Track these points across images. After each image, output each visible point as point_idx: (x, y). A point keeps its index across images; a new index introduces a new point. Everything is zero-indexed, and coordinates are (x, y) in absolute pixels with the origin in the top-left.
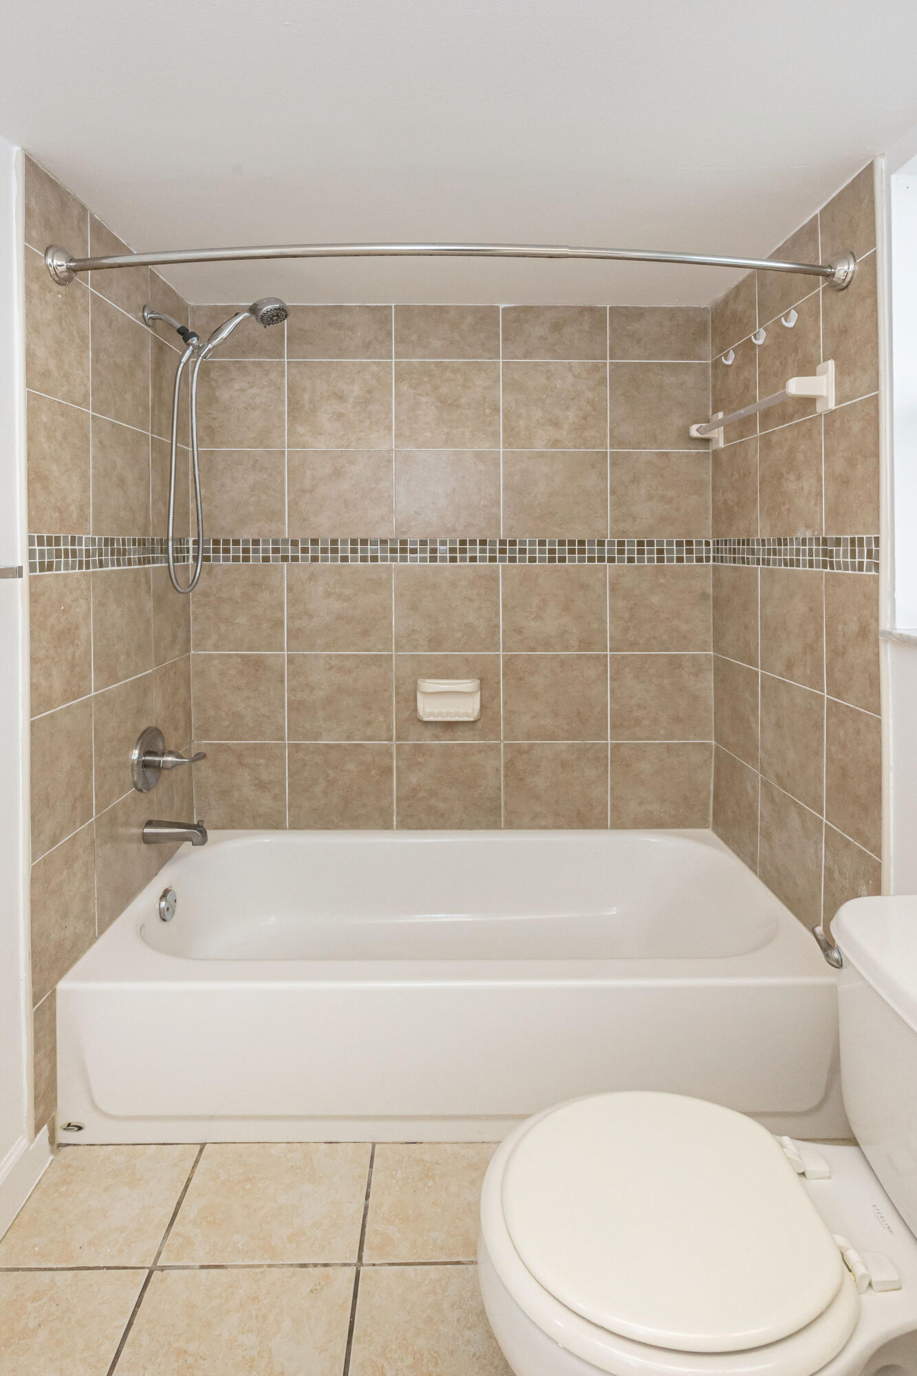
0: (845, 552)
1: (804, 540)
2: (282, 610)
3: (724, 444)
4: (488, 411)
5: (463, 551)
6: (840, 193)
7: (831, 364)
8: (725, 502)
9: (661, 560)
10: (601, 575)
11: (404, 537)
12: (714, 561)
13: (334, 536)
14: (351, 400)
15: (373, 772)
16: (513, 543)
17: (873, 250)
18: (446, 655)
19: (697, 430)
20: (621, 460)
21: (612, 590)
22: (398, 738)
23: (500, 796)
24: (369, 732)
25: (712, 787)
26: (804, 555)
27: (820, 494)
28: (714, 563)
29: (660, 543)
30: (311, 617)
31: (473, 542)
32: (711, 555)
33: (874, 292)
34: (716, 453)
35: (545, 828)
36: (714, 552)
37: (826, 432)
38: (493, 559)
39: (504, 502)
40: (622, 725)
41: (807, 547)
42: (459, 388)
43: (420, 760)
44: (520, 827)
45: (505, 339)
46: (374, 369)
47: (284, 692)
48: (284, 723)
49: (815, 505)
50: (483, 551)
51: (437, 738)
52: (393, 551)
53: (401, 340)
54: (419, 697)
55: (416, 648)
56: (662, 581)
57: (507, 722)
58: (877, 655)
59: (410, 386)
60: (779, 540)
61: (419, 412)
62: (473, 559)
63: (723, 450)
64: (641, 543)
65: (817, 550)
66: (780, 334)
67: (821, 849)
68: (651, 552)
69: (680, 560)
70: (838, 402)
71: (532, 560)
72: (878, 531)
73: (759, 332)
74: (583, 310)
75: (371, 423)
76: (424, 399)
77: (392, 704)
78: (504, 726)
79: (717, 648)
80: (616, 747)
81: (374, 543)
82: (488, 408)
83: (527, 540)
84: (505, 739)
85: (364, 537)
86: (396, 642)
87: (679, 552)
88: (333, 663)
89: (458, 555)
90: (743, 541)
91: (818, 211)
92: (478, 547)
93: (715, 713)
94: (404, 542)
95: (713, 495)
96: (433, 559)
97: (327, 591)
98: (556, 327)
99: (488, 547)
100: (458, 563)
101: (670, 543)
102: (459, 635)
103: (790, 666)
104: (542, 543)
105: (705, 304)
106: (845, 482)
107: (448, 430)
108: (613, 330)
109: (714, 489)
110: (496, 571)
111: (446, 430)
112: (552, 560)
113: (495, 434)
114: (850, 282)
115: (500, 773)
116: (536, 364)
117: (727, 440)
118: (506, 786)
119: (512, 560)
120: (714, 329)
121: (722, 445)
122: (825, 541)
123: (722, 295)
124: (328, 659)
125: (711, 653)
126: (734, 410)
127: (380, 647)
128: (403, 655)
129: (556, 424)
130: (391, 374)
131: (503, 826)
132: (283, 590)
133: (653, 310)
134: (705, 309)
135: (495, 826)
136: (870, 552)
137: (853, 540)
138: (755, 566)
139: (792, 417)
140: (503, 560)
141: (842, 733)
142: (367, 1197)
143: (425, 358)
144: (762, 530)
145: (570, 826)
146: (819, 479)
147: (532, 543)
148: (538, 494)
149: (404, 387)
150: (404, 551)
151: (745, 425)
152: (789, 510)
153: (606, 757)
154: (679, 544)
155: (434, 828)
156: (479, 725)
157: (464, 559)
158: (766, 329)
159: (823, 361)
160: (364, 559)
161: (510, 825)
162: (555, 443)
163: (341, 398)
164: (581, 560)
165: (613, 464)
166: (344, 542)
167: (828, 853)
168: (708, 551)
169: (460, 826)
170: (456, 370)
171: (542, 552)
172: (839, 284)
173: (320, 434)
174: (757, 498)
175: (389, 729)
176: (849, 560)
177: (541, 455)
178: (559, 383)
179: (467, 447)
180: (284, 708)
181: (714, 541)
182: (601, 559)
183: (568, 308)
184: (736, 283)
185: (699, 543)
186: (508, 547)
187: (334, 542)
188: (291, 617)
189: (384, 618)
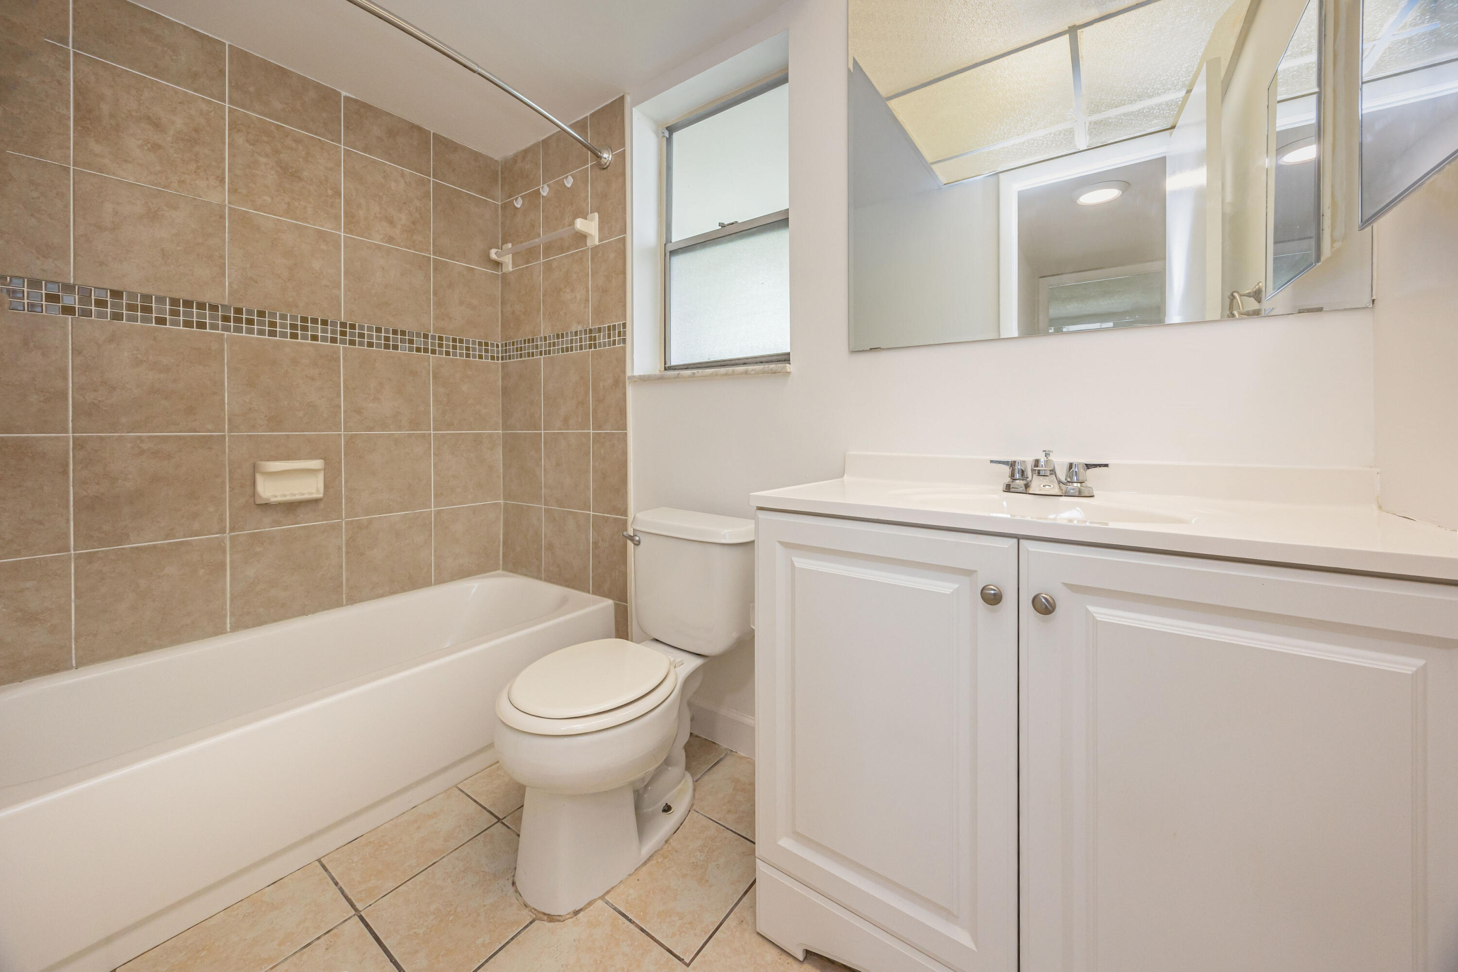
0: (604, 335)
1: (576, 332)
2: (65, 379)
3: (512, 268)
4: (330, 192)
5: (305, 328)
6: (604, 107)
7: (596, 215)
8: (513, 312)
9: (468, 356)
10: (426, 364)
11: (239, 305)
12: (502, 359)
13: (145, 291)
14: (172, 132)
15: (201, 572)
16: (353, 327)
17: (623, 149)
18: (288, 435)
19: (496, 253)
20: (440, 267)
21: (435, 378)
22: (232, 529)
23: (342, 574)
24: (196, 526)
25: (501, 537)
26: (576, 342)
27: (587, 300)
28: (502, 361)
29: (468, 342)
30: (113, 389)
31: (314, 321)
32: (500, 355)
33: (623, 174)
34: (505, 276)
35: (382, 596)
36: (502, 353)
37: (592, 259)
38: (334, 340)
39: (345, 285)
40: (442, 494)
41: (578, 337)
42: (301, 160)
43: (258, 549)
44: (361, 600)
45: (346, 128)
46: (204, 107)
47: (68, 487)
48: (68, 528)
49: (585, 307)
50: (324, 331)
51: (278, 523)
52: (226, 319)
53: (236, 86)
54: (259, 479)
55: (253, 427)
56: (469, 373)
57: (349, 500)
58: (625, 394)
59: (247, 141)
60: (558, 335)
61: (257, 172)
62: (314, 338)
63: (511, 273)
64: (454, 340)
65: (585, 338)
66: (560, 191)
67: (590, 533)
68: (461, 348)
69: (481, 357)
70: (600, 240)
71: (370, 345)
72: (625, 319)
73: (543, 187)
74: (414, 127)
75: (198, 168)
76: (263, 160)
77: (226, 492)
78: (346, 504)
79: (505, 426)
80: (438, 513)
81: (201, 306)
82: (330, 189)
83: (366, 325)
84: (346, 517)
85: (189, 298)
86: (229, 420)
87: (480, 351)
88: (145, 446)
89: (299, 332)
90: (529, 340)
91: (588, 114)
92: (319, 326)
93: (503, 478)
94: (238, 311)
95: (502, 308)
96: (273, 334)
97: (137, 358)
98: (392, 133)
99: (329, 327)
100: (299, 340)
101: (474, 343)
102: (301, 414)
103: (566, 421)
104: (379, 330)
105: (498, 156)
106: (604, 291)
107: (289, 200)
108: (435, 154)
109: (502, 304)
110: (337, 352)
111: (287, 199)
112: (387, 347)
113: (337, 218)
114: (608, 166)
115: (342, 550)
116: (375, 161)
117: (514, 264)
118: (347, 563)
119: (352, 343)
120: (504, 179)
121: (510, 269)
122: (591, 331)
123: (512, 153)
124: (138, 442)
125: (501, 432)
126: (522, 242)
127: (210, 427)
128: (238, 436)
129: (391, 222)
130: (225, 119)
131: (344, 602)
132: (67, 351)
133: (464, 148)
134: (497, 161)
135: (338, 604)
136: (619, 333)
137: (609, 327)
138: (539, 357)
139: (568, 249)
140: (343, 342)
141: (602, 451)
142: (336, 884)
143: (265, 116)
144: (545, 329)
145: (403, 590)
146: (588, 291)
147: (370, 329)
148: (376, 284)
149: (240, 140)
150: (238, 320)
151: (531, 254)
152: (565, 313)
153: (431, 523)
154: (480, 344)
155: (275, 621)
156: (322, 505)
157: (305, 337)
158: (548, 186)
159: (591, 213)
160: (188, 324)
161: (352, 601)
162: (391, 240)
163: (157, 125)
164: (411, 349)
165: (435, 269)
166: (161, 300)
167: (594, 533)
168: (498, 353)
169: (303, 612)
170: (298, 141)
171: (379, 338)
172: (602, 165)
173: (126, 161)
174: (540, 307)
175: (222, 519)
176: (607, 340)
177: (379, 247)
178: (393, 185)
179: (308, 223)
180: (68, 508)
181: (502, 344)
182: (426, 350)
183: (401, 120)
184: (524, 148)
185: (492, 345)
186: (348, 330)
187: (147, 298)
188: (78, 388)
189: (215, 393)
